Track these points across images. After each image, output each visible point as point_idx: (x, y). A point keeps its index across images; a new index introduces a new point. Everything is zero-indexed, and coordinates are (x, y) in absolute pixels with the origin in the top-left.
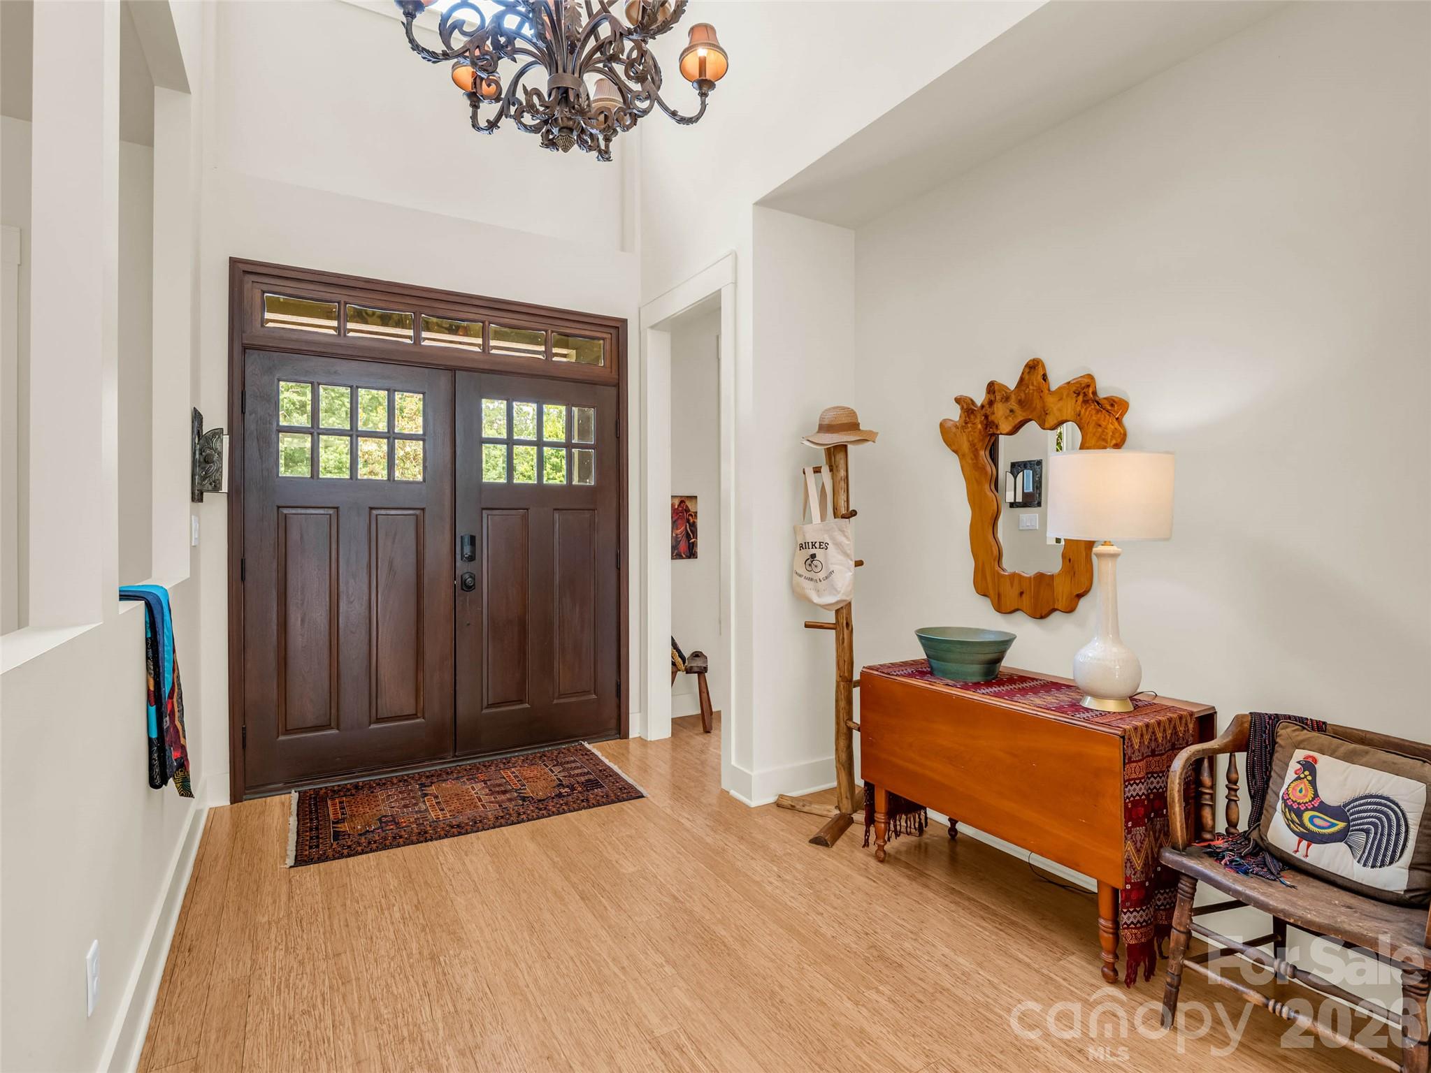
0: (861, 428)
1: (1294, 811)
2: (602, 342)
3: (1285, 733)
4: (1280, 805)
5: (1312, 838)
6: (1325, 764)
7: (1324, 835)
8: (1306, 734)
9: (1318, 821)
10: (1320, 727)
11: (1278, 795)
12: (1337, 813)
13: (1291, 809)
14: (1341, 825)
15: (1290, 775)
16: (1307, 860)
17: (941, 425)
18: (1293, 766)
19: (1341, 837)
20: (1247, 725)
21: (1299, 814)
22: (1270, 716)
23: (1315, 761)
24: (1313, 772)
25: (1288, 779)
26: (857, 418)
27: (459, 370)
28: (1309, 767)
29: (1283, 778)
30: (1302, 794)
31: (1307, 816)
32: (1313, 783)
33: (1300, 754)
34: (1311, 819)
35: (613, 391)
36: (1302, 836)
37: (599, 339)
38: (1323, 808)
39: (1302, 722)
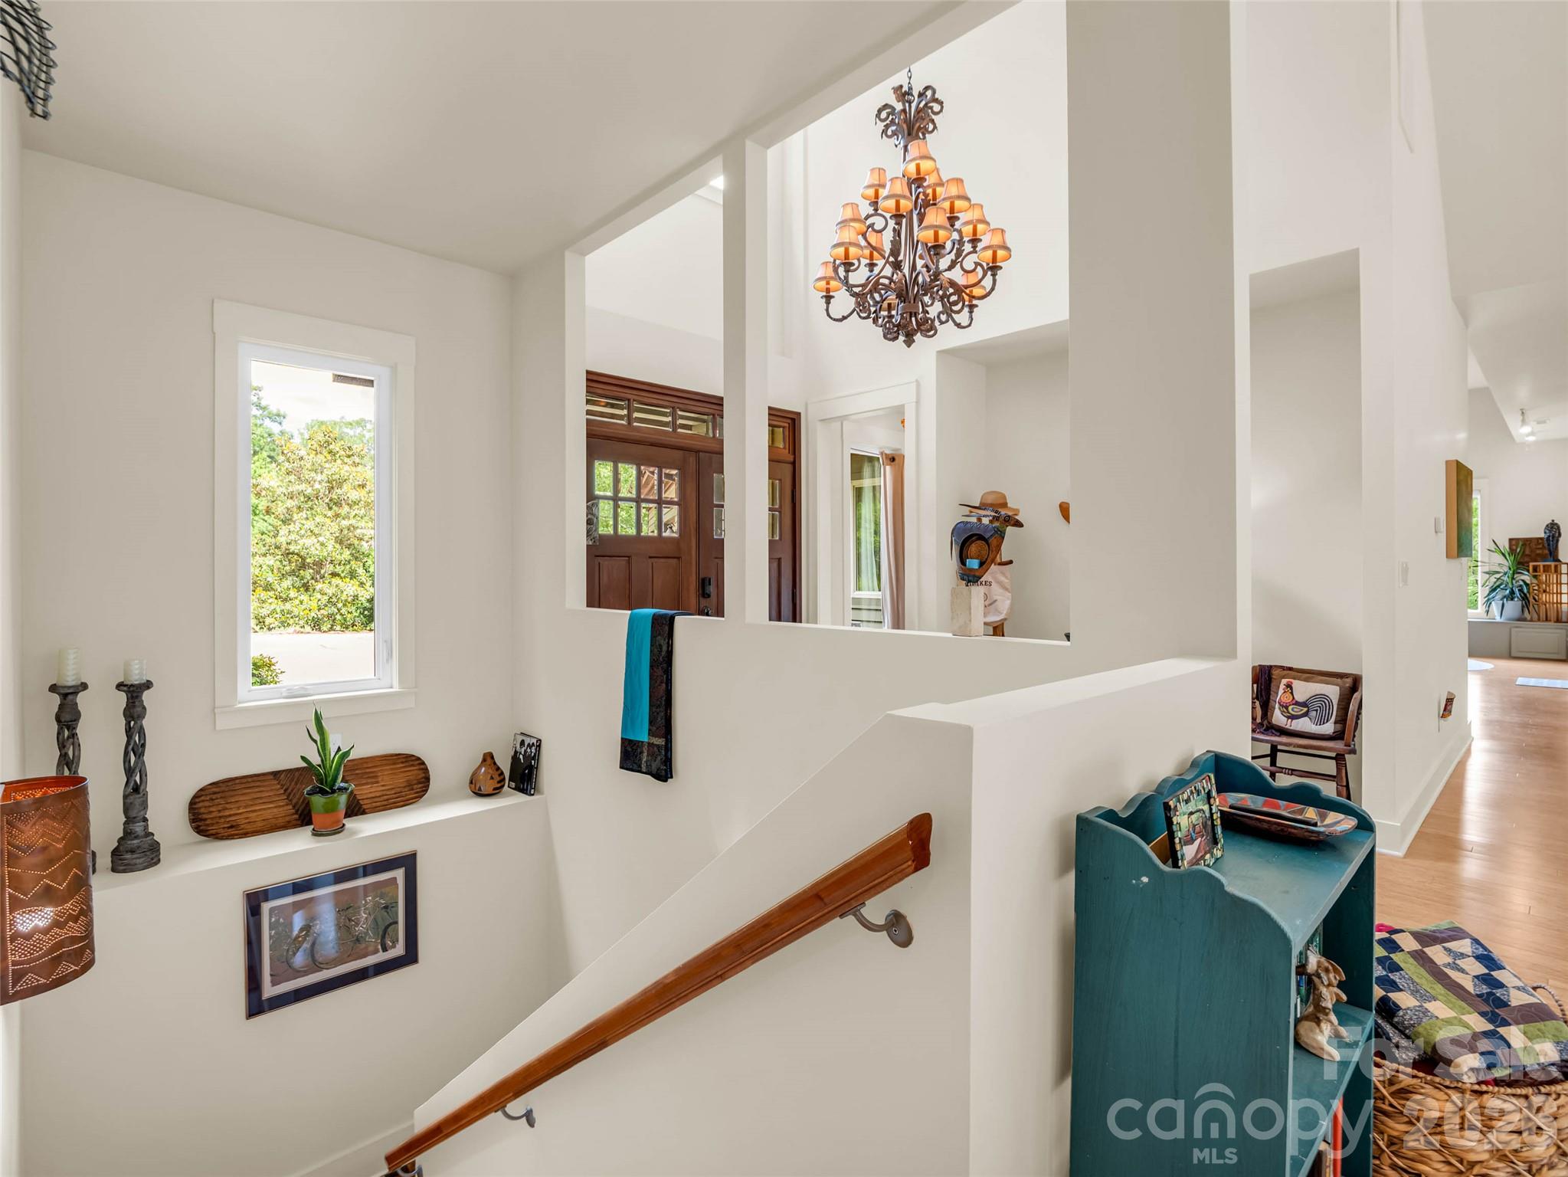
0: (1009, 505)
1: (1284, 707)
2: (781, 429)
3: (1275, 673)
4: (1277, 706)
5: (1293, 717)
6: (1297, 684)
7: (1296, 715)
8: (1286, 672)
9: (1295, 710)
10: (1290, 669)
11: (1275, 702)
12: (1304, 704)
13: (1283, 706)
14: (1306, 709)
15: (1281, 691)
16: (1291, 728)
17: (1061, 506)
18: (1282, 687)
19: (1306, 714)
20: (1258, 671)
21: (1287, 708)
22: (1268, 666)
23: (1292, 683)
24: (1291, 688)
25: (1280, 694)
26: (1006, 499)
27: (702, 451)
28: (1289, 686)
29: (1277, 693)
30: (1287, 699)
31: (1290, 708)
32: (1292, 693)
33: (1284, 681)
34: (1292, 709)
35: (789, 467)
36: (1288, 718)
37: (779, 427)
38: (1297, 703)
39: (1283, 668)
